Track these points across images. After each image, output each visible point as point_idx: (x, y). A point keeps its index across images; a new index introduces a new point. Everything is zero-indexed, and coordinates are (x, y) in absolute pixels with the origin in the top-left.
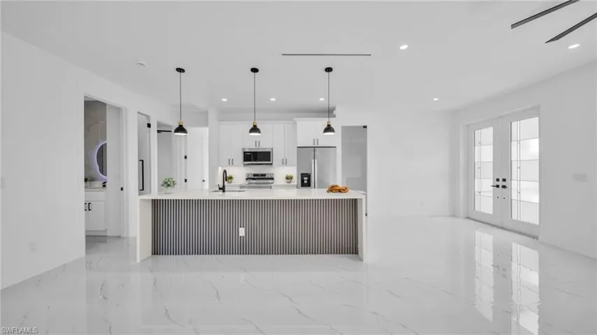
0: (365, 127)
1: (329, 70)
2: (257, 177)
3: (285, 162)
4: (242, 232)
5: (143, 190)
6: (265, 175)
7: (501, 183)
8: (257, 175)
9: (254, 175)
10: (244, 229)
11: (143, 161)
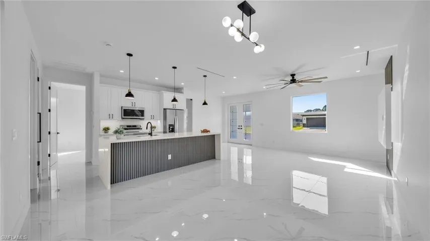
0: (191, 100)
1: (205, 76)
2: (129, 127)
3: (153, 117)
4: (170, 157)
5: (40, 142)
6: (136, 126)
7: (240, 127)
8: (130, 126)
9: (128, 126)
10: (170, 155)
11: (40, 114)
